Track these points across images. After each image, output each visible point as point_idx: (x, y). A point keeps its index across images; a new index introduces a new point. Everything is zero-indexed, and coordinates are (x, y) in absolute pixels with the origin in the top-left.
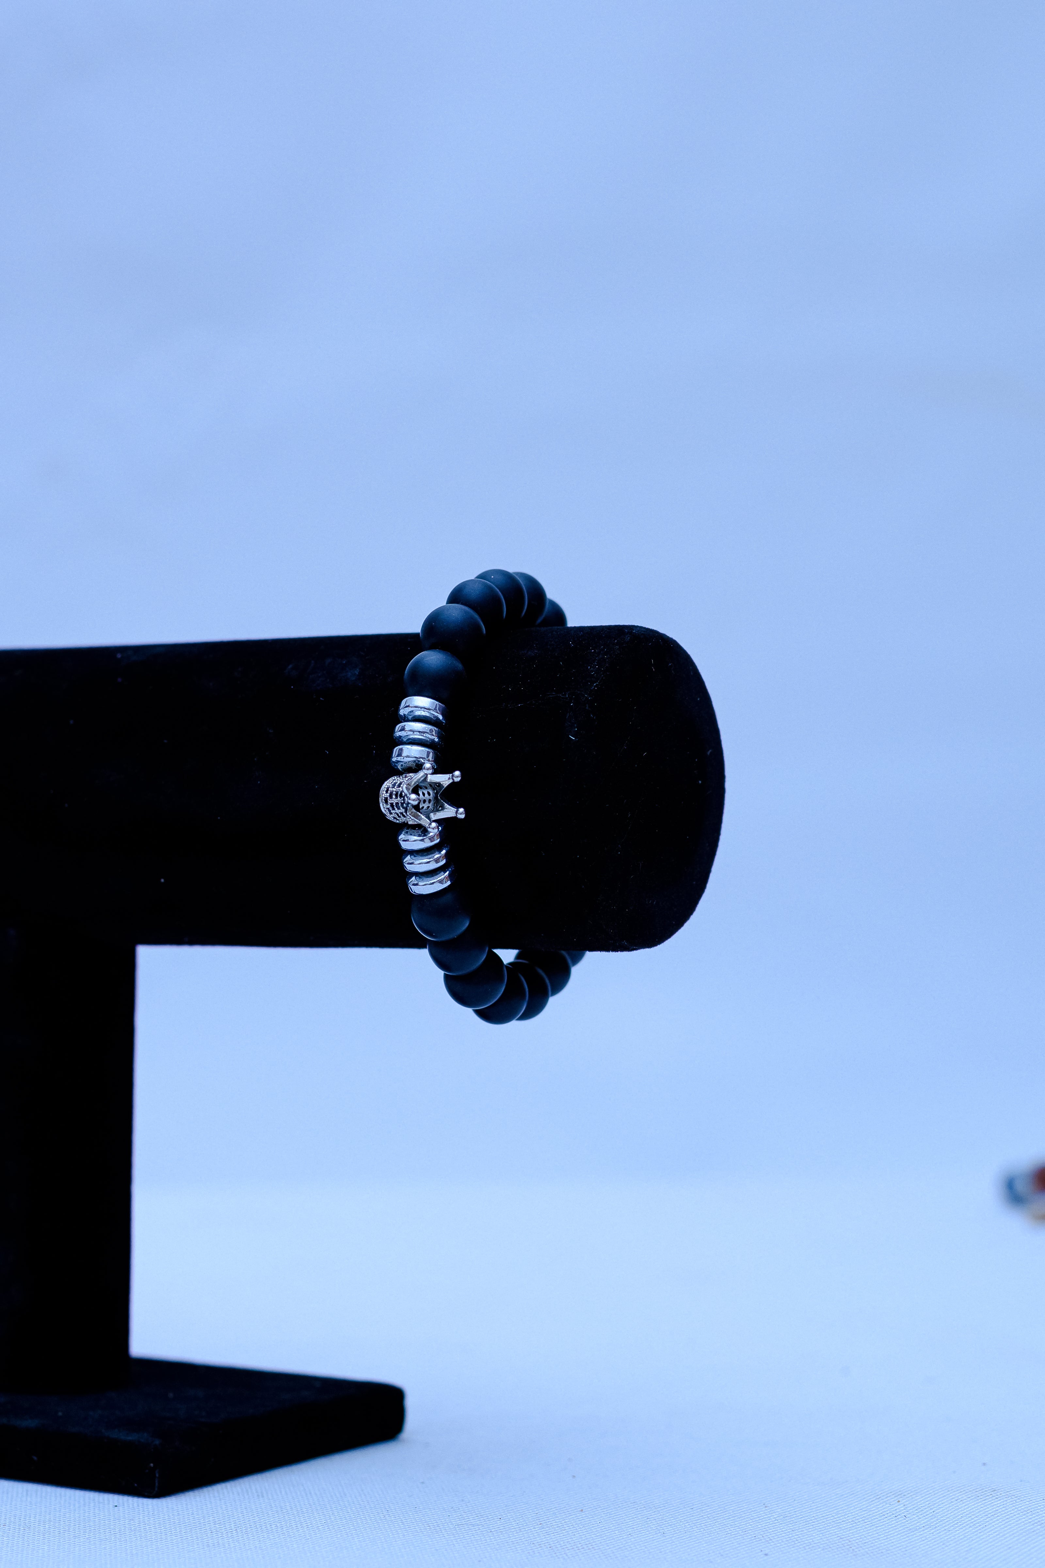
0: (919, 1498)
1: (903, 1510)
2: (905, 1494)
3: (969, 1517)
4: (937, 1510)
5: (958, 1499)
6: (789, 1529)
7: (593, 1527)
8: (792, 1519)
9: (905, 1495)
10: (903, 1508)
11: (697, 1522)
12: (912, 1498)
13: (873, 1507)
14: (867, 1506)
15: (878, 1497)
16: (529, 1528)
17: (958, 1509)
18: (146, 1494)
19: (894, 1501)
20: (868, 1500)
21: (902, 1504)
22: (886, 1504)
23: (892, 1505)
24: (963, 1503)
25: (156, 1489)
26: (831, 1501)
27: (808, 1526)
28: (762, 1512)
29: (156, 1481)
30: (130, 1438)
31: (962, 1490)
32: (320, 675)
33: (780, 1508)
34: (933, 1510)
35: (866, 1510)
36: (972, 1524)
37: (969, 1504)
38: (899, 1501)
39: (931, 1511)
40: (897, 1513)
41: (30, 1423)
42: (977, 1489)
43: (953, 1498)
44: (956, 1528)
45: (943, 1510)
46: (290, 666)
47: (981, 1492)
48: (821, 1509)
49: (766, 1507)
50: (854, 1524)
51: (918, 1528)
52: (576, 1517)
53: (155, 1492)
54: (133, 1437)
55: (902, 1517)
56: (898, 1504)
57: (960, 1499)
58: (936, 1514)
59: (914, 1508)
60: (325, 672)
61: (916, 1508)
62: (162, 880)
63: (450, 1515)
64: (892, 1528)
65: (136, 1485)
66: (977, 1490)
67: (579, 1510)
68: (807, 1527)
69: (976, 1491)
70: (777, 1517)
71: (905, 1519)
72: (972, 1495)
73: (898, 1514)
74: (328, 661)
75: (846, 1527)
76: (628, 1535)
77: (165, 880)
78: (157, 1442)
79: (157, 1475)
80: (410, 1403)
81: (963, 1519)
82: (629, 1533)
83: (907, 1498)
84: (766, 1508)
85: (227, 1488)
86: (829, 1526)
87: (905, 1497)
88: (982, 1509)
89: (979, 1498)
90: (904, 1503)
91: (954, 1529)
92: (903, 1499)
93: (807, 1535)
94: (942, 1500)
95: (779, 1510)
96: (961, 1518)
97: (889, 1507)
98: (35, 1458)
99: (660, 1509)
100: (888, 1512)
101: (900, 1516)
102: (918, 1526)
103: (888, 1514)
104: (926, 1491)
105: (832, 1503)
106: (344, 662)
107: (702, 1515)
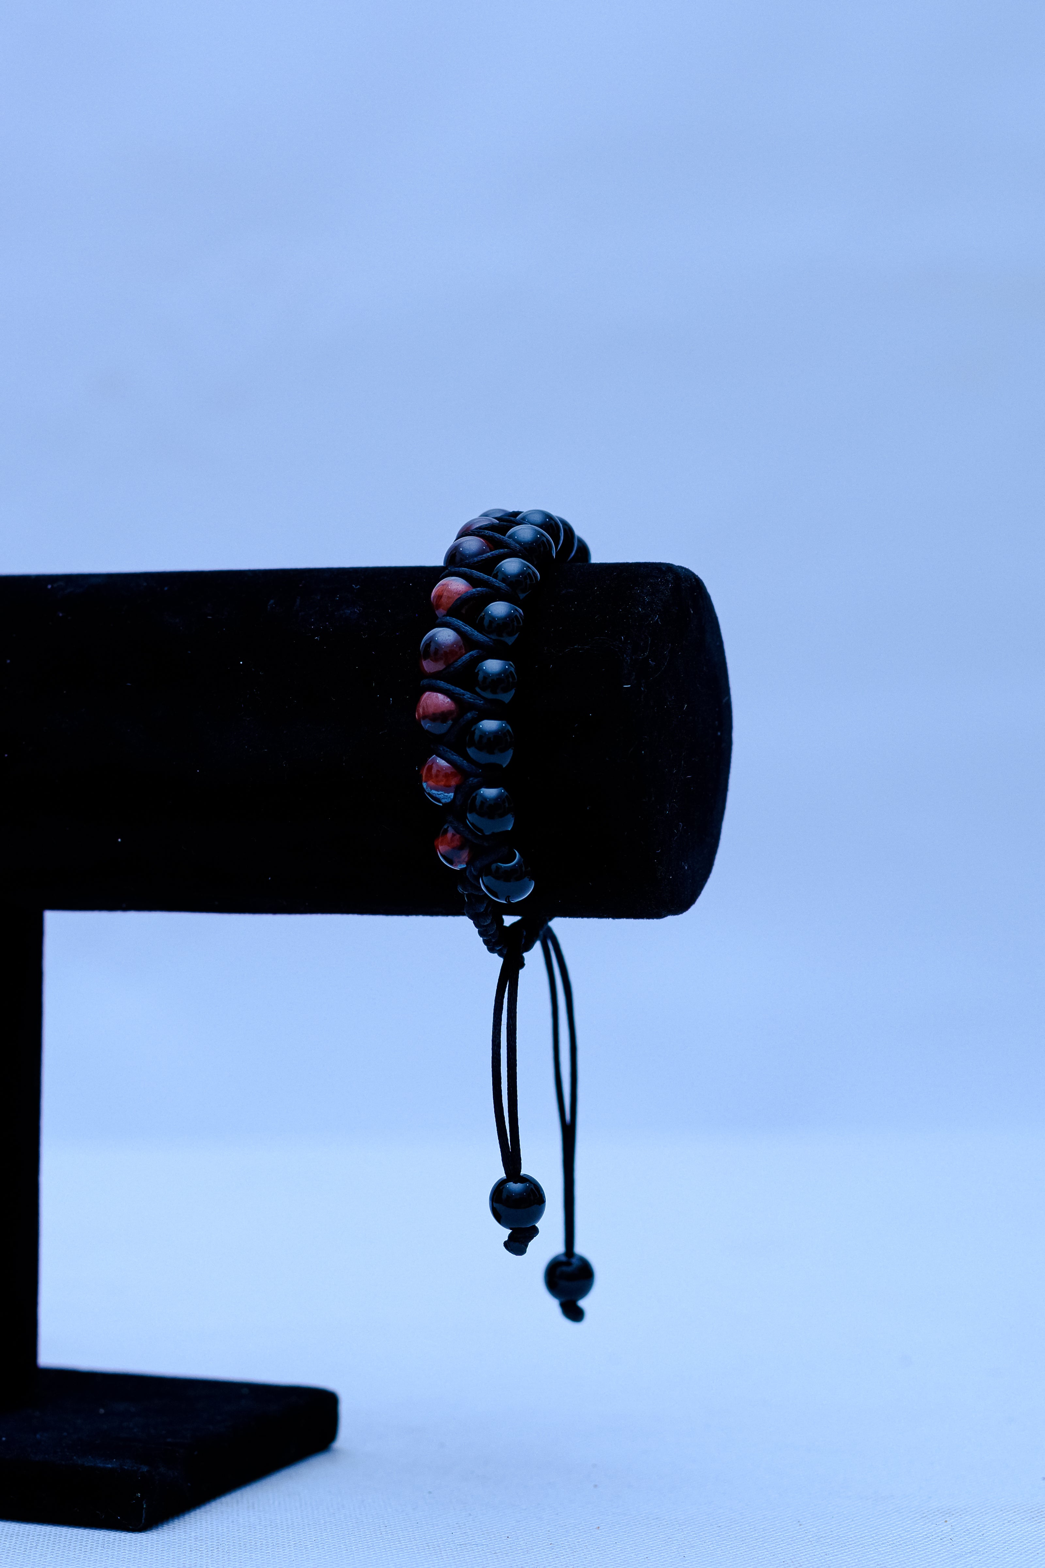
0: (969, 1518)
2: (954, 1513)
3: (1021, 1542)
4: (986, 1532)
5: (1011, 1521)
6: (822, 1553)
7: (608, 1548)
8: (826, 1541)
10: (950, 1530)
11: (723, 1544)
12: (961, 1518)
14: (911, 1526)
15: (925, 1515)
16: (538, 1550)
17: (1010, 1532)
18: (133, 1528)
19: (941, 1520)
20: (913, 1519)
22: (932, 1524)
25: (143, 1521)
26: (872, 1519)
27: (844, 1550)
28: (795, 1532)
29: (144, 1512)
31: (1016, 1510)
33: (816, 1527)
34: (982, 1533)
35: (909, 1531)
36: (1024, 1551)
37: (1022, 1526)
38: (946, 1521)
39: (980, 1534)
42: (1033, 1508)
43: (1005, 1520)
44: (1005, 1555)
45: (993, 1533)
47: (1036, 1512)
48: (860, 1528)
49: (800, 1525)
50: (894, 1546)
51: (964, 1553)
52: (591, 1535)
53: (141, 1526)
55: (948, 1540)
56: (945, 1524)
57: (1013, 1520)
58: (985, 1537)
59: (962, 1529)
61: (965, 1530)
63: (453, 1532)
64: (935, 1553)
65: (121, 1521)
66: (1033, 1510)
67: (595, 1527)
68: (842, 1550)
69: (1031, 1512)
70: (811, 1538)
72: (1026, 1516)
73: (944, 1536)
75: (886, 1551)
76: (645, 1559)
78: (144, 1469)
79: (145, 1507)
81: (1013, 1544)
82: (646, 1556)
83: (955, 1517)
84: (801, 1527)
86: (867, 1549)
87: (954, 1516)
88: (1036, 1533)
89: (1034, 1519)
90: (951, 1523)
91: (1003, 1556)
92: (951, 1519)
93: (842, 1560)
94: (993, 1521)
95: (814, 1529)
96: (1012, 1543)
97: (935, 1527)
101: (945, 1539)
102: (965, 1551)
104: (977, 1509)
105: (873, 1521)
107: (730, 1534)
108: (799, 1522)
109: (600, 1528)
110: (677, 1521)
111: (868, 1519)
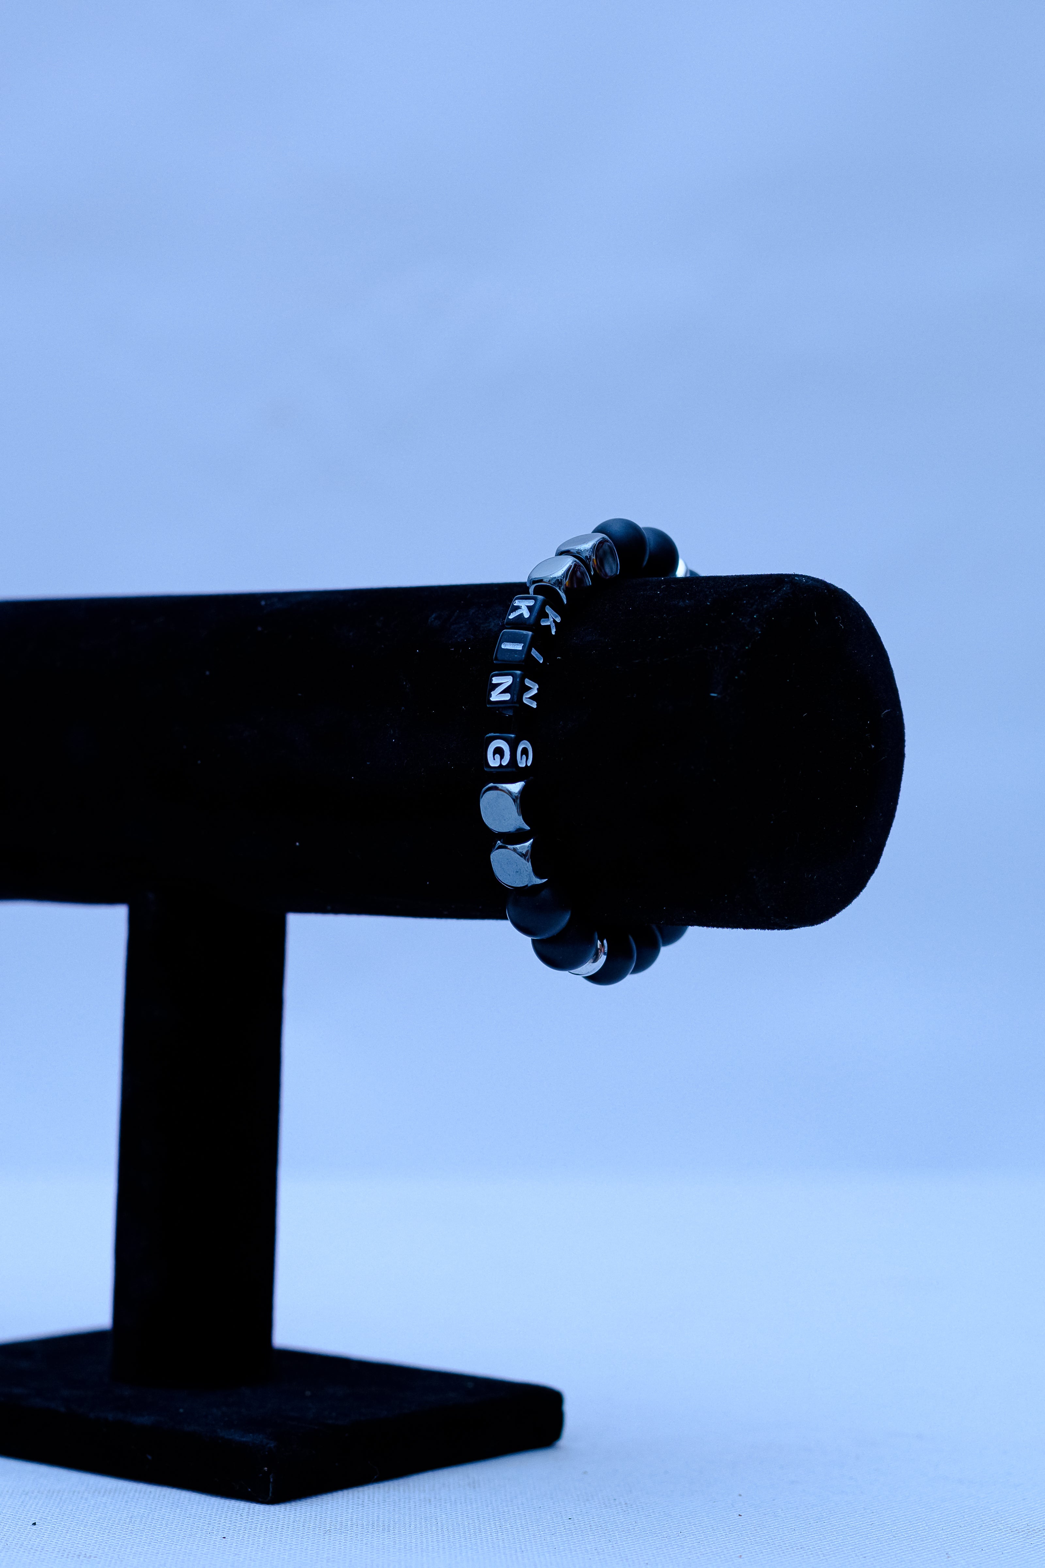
18: (260, 1500)
25: (270, 1495)
29: (271, 1486)
30: (244, 1439)
32: (462, 625)
41: (145, 1420)
46: (434, 616)
53: (269, 1498)
54: (248, 1438)
60: (467, 622)
62: (298, 844)
65: (250, 1490)
74: (473, 610)
78: (272, 1445)
79: (271, 1480)
80: (569, 1408)
85: (353, 1495)
98: (150, 1457)
106: (489, 611)
108: (947, 1554)
109: (742, 1557)
110: (821, 1551)
111: (1019, 1552)
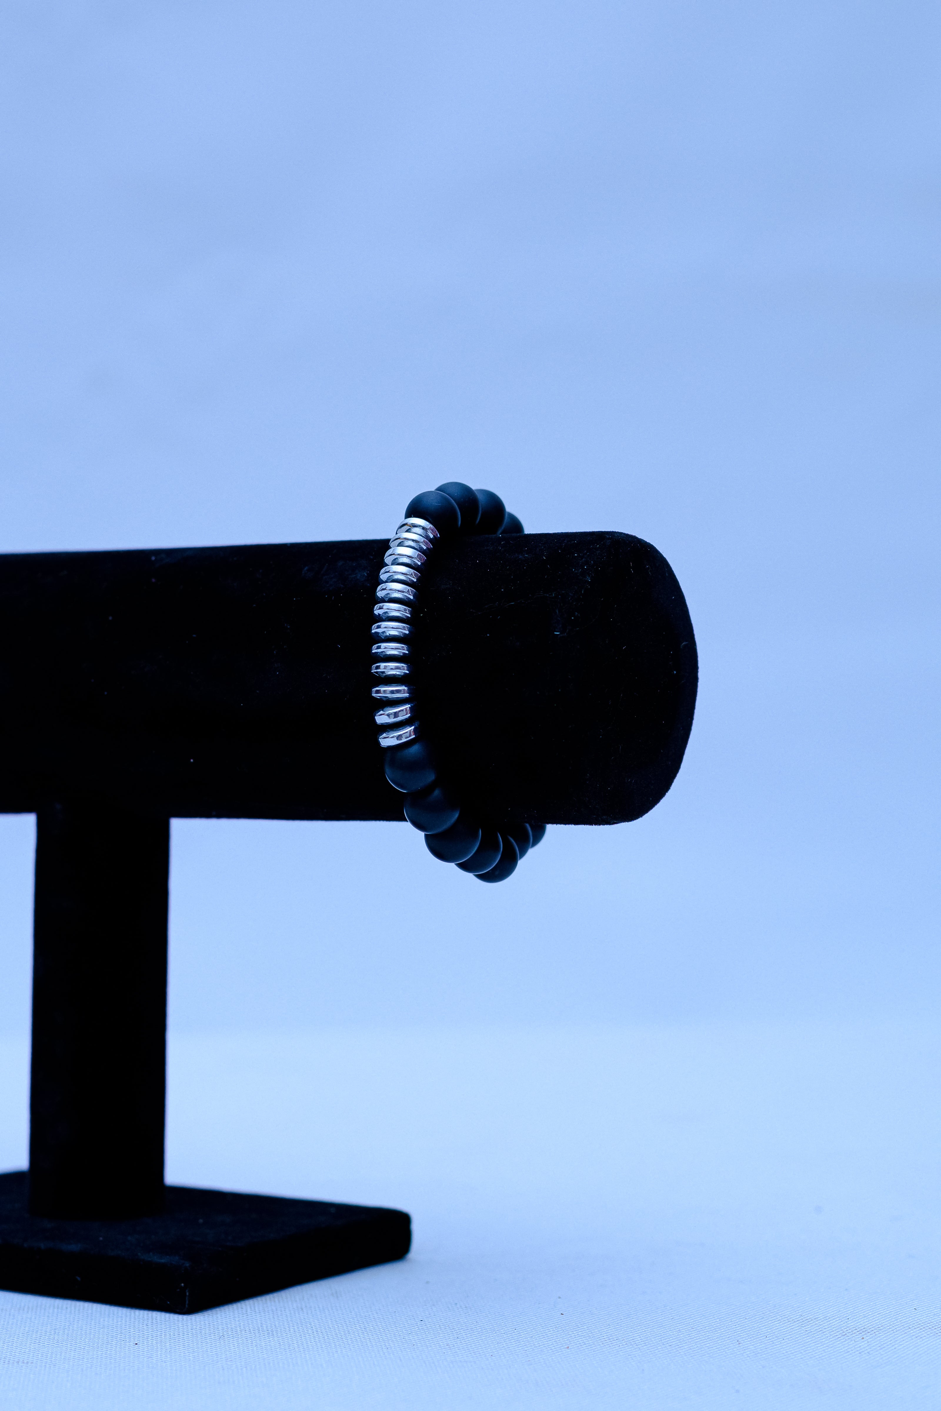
1: (867, 1346)
9: (869, 1332)
10: (866, 1345)
13: (839, 1344)
18: (178, 1311)
19: (858, 1338)
21: (866, 1340)
23: (857, 1341)
24: (923, 1340)
25: (187, 1306)
28: (736, 1349)
29: (187, 1300)
30: (163, 1261)
32: (332, 576)
35: (832, 1347)
40: (861, 1349)
41: (74, 1247)
46: (306, 568)
54: (165, 1260)
60: (337, 573)
61: (879, 1345)
62: (192, 760)
65: (167, 1302)
71: (868, 1356)
74: (340, 563)
77: (194, 760)
78: (187, 1264)
79: (187, 1294)
92: (867, 1336)
95: (751, 1347)
97: (853, 1343)
98: (79, 1279)
99: (641, 1346)
100: (852, 1349)
103: (852, 1350)
106: (354, 564)
